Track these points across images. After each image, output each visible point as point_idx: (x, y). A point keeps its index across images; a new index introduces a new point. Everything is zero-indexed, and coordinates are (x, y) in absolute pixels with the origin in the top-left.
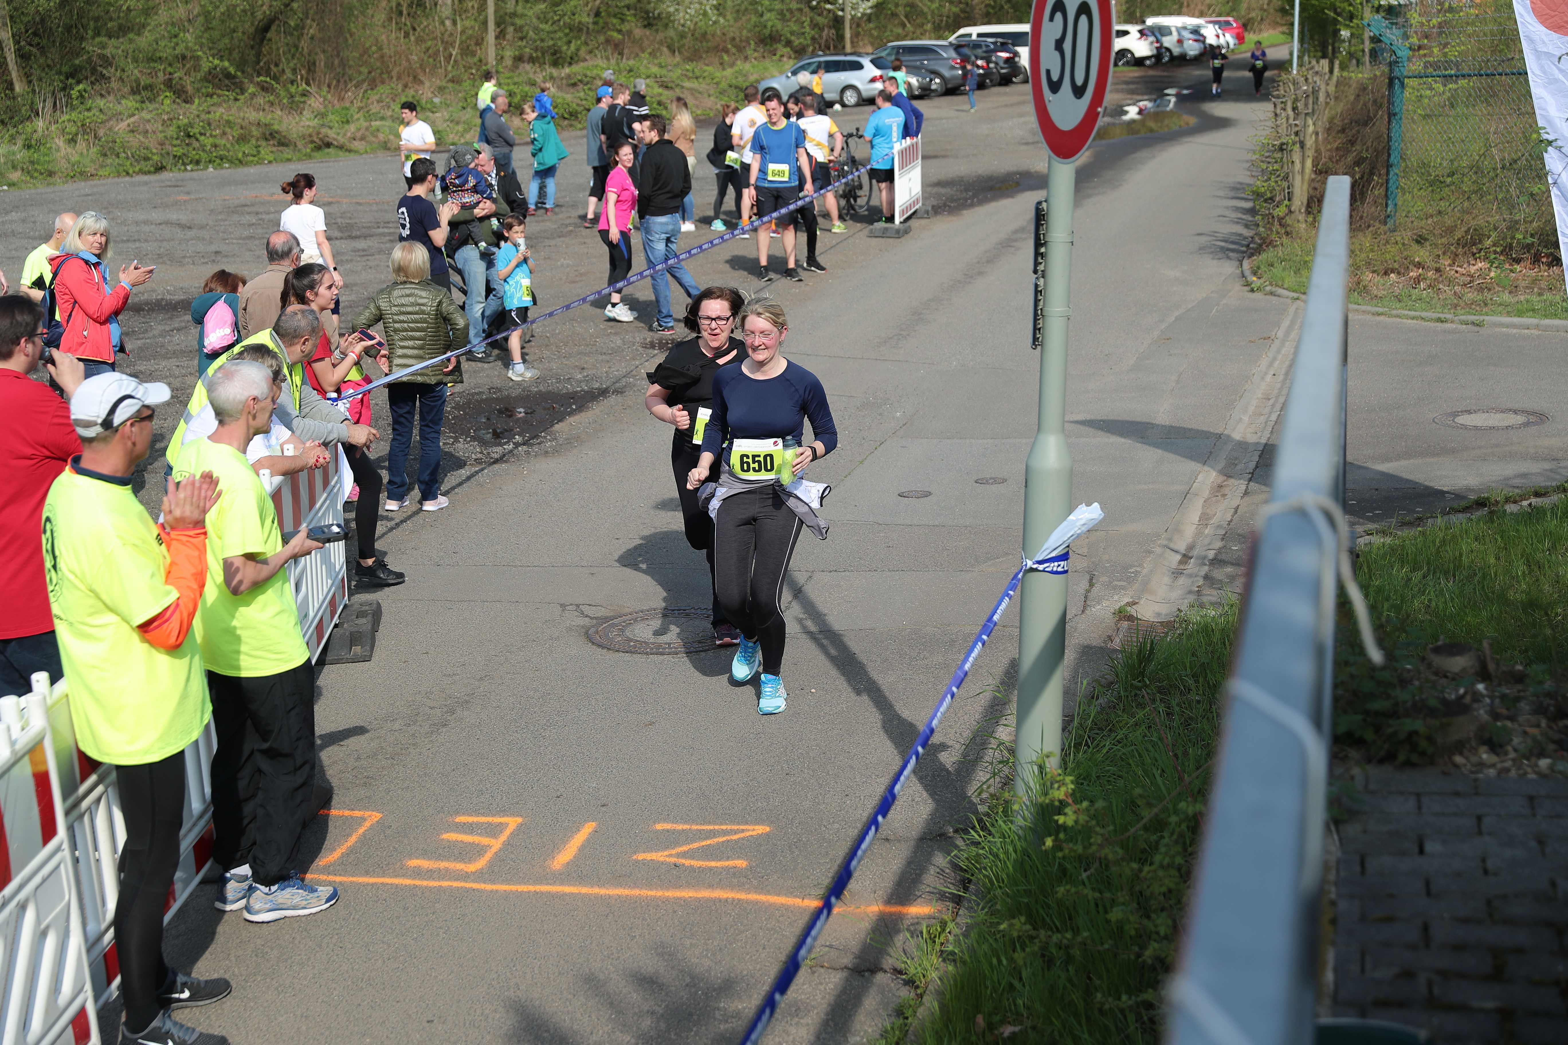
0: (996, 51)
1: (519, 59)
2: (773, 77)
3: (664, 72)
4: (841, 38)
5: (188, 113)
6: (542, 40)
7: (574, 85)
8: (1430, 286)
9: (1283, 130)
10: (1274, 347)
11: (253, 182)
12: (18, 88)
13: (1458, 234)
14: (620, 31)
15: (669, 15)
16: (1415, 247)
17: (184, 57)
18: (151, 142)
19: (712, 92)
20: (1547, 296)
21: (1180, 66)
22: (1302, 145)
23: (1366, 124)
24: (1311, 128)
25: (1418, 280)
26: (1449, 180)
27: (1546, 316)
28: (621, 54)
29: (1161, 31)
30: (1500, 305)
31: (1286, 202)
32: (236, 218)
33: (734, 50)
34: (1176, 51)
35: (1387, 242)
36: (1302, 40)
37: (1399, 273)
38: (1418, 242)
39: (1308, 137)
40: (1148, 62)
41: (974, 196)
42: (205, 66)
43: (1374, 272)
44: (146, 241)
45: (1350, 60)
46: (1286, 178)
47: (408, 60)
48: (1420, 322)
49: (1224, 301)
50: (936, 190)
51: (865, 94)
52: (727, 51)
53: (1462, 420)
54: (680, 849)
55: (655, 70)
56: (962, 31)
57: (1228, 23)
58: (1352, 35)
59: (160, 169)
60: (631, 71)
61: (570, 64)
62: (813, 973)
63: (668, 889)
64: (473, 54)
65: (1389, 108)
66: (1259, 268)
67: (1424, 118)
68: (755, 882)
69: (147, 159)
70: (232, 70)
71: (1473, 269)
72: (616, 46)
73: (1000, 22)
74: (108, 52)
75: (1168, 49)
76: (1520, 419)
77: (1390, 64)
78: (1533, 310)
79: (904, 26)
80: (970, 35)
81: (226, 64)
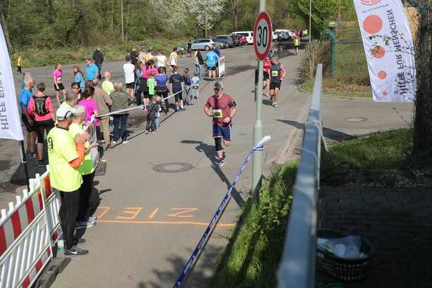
5: (51, 52)
6: (135, 35)
8: (341, 91)
13: (347, 79)
14: (153, 33)
15: (164, 29)
16: (337, 82)
17: (50, 39)
18: (43, 59)
20: (367, 92)
22: (312, 59)
23: (326, 54)
24: (314, 55)
25: (338, 89)
26: (345, 67)
30: (357, 95)
31: (308, 72)
35: (331, 81)
36: (311, 34)
37: (334, 88)
41: (236, 71)
42: (55, 41)
43: (328, 87)
45: (322, 40)
46: (309, 66)
47: (103, 40)
48: (339, 99)
49: (294, 94)
50: (228, 69)
52: (178, 38)
53: (349, 120)
54: (177, 214)
58: (323, 34)
60: (156, 42)
61: (141, 41)
64: (118, 38)
65: (331, 50)
66: (302, 87)
67: (339, 53)
68: (194, 220)
69: (42, 63)
70: (61, 42)
71: (350, 87)
72: (152, 36)
74: (31, 38)
75: (281, 37)
76: (361, 120)
77: (331, 40)
78: (364, 96)
79: (219, 32)
80: (235, 34)
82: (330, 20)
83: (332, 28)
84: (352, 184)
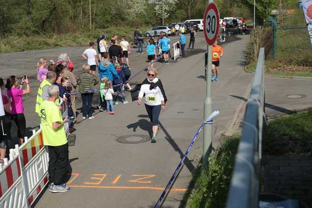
1: (96, 28)
2: (148, 31)
3: (126, 30)
4: (162, 22)
5: (29, 39)
6: (101, 24)
8: (282, 71)
9: (252, 40)
14: (116, 22)
15: (127, 18)
16: (279, 63)
17: (28, 28)
18: (21, 45)
22: (256, 43)
23: (269, 39)
24: (258, 40)
28: (117, 26)
30: (296, 74)
31: (253, 54)
33: (140, 25)
36: (256, 22)
37: (276, 68)
42: (32, 29)
43: (271, 68)
45: (266, 26)
46: (253, 49)
47: (73, 28)
48: (280, 78)
49: (241, 74)
54: (138, 180)
58: (266, 21)
60: (119, 29)
61: (107, 28)
63: (136, 187)
64: (87, 26)
65: (273, 35)
66: (248, 68)
67: (281, 37)
68: (153, 185)
69: (21, 49)
70: (38, 30)
71: (291, 67)
74: (12, 27)
75: (229, 24)
77: (273, 27)
78: (303, 75)
80: (188, 22)
82: (273, 9)
83: (274, 16)
84: (291, 153)
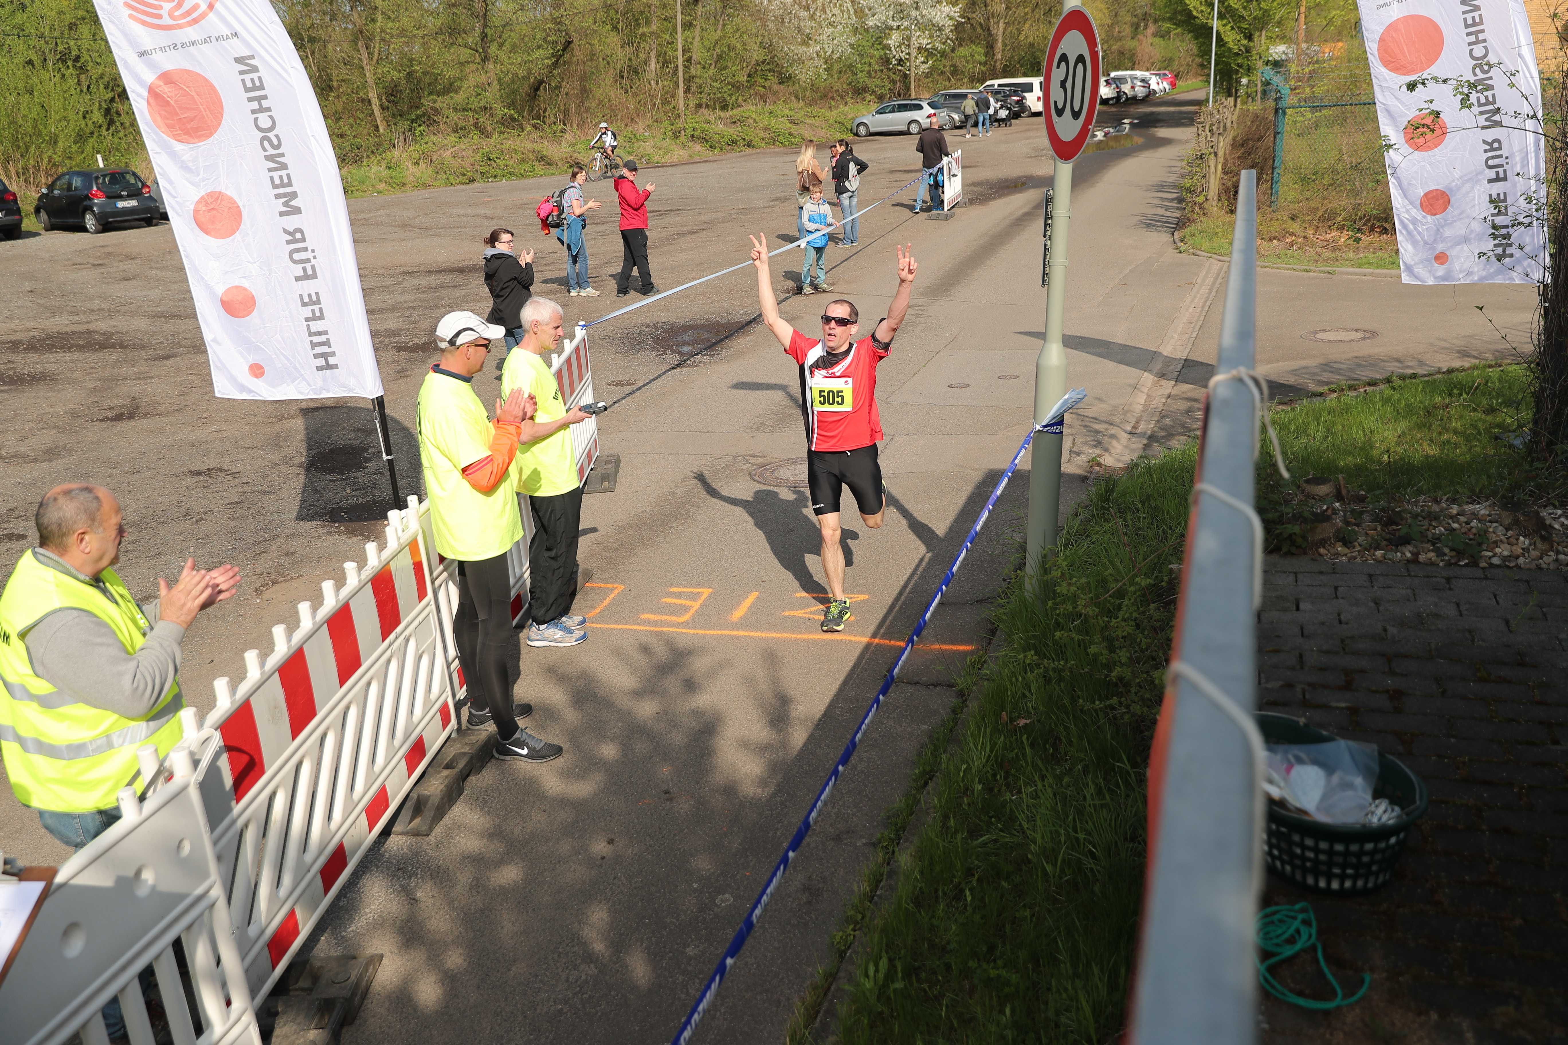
0: (1010, 96)
1: (699, 106)
2: (863, 115)
3: (792, 113)
4: (908, 89)
5: (489, 145)
6: (714, 94)
7: (735, 122)
8: (1300, 248)
9: (1203, 145)
10: (1195, 290)
11: (531, 189)
12: (381, 130)
13: (1320, 213)
14: (764, 87)
15: (796, 75)
16: (1290, 221)
17: (486, 108)
18: (466, 164)
19: (824, 126)
20: (1379, 253)
21: (1132, 104)
22: (1216, 154)
23: (1258, 140)
24: (1222, 144)
25: (1292, 244)
26: (1314, 177)
27: (1378, 267)
28: (765, 102)
29: (1121, 80)
30: (1347, 260)
31: (1204, 193)
32: (521, 212)
33: (838, 98)
34: (1130, 93)
35: (1271, 219)
36: (1215, 85)
37: (1279, 240)
38: (1293, 219)
39: (1219, 150)
40: (1111, 102)
41: (996, 192)
42: (499, 113)
43: (1262, 239)
44: (465, 227)
45: (1248, 97)
46: (1204, 177)
47: (627, 108)
48: (1292, 272)
49: (1162, 259)
50: (971, 188)
51: (924, 126)
52: (833, 98)
53: (1319, 336)
54: (811, 609)
55: (787, 112)
56: (988, 83)
57: (1165, 74)
58: (1249, 81)
59: (472, 181)
60: (771, 113)
61: (732, 109)
62: (897, 686)
63: (804, 634)
64: (669, 103)
65: (1274, 129)
66: (1185, 237)
67: (1298, 135)
68: (859, 630)
69: (465, 175)
70: (516, 116)
71: (1328, 236)
72: (761, 97)
73: (1013, 76)
74: (437, 105)
75: (1124, 93)
76: (1360, 335)
77: (1276, 100)
78: (1369, 263)
79: (949, 80)
80: (993, 85)
81: (512, 112)
82: (1274, 40)
